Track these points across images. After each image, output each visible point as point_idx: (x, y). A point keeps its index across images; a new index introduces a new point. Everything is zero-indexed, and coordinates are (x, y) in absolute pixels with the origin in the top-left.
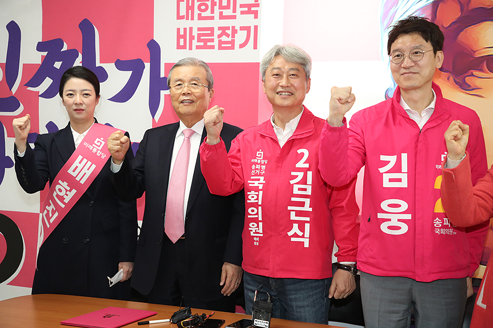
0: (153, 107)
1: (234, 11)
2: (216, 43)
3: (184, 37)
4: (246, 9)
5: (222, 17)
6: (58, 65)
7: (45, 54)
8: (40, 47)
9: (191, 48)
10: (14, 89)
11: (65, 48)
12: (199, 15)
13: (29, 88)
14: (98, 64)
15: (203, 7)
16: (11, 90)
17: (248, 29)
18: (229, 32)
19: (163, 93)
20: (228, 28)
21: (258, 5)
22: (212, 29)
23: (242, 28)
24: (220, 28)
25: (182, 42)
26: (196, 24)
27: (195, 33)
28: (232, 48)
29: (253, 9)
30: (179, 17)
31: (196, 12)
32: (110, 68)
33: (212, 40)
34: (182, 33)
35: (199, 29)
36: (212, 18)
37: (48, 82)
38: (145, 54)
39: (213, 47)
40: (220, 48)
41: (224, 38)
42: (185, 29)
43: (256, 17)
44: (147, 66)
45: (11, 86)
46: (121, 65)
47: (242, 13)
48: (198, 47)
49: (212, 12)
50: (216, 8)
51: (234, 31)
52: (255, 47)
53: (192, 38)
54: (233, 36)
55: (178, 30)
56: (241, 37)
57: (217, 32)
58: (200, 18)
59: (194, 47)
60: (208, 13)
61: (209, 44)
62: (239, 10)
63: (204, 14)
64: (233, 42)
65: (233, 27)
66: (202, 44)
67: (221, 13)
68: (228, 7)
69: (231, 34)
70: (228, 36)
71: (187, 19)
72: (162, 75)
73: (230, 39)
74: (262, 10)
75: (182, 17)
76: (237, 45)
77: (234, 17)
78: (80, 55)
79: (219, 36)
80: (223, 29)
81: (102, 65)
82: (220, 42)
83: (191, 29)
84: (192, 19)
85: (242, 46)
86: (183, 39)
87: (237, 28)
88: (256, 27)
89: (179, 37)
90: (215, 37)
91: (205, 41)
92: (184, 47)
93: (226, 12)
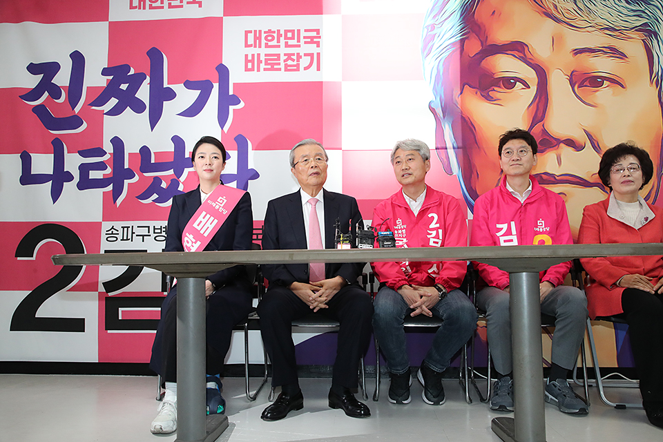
0: (222, 119)
1: (299, 41)
2: (282, 66)
3: (252, 61)
4: (309, 40)
5: (287, 45)
6: (124, 87)
7: (111, 77)
8: (105, 72)
9: (258, 70)
10: (77, 109)
11: (132, 72)
12: (266, 44)
13: (93, 108)
14: (166, 85)
15: (270, 38)
16: (73, 109)
17: (311, 55)
18: (295, 57)
19: (231, 108)
20: (294, 55)
21: (320, 37)
22: (278, 55)
23: (305, 55)
24: (285, 55)
25: (250, 65)
26: (263, 51)
27: (263, 58)
28: (298, 70)
29: (315, 40)
30: (247, 45)
31: (264, 41)
32: (179, 88)
33: (279, 64)
34: (250, 58)
35: (266, 55)
36: (279, 46)
37: (113, 102)
38: (214, 76)
39: (280, 69)
40: (286, 70)
41: (290, 62)
42: (253, 55)
43: (318, 46)
44: (216, 86)
45: (74, 105)
46: (189, 85)
47: (306, 43)
48: (265, 69)
49: (278, 41)
50: (282, 39)
51: (299, 57)
52: (318, 69)
53: (260, 62)
54: (298, 61)
55: (246, 56)
56: (305, 61)
57: (283, 58)
58: (267, 46)
59: (262, 69)
60: (274, 43)
61: (275, 67)
62: (302, 40)
63: (270, 43)
64: (298, 66)
65: (298, 54)
66: (270, 67)
67: (286, 43)
68: (293, 38)
69: (296, 59)
70: (293, 60)
71: (255, 47)
72: (231, 93)
73: (295, 63)
74: (323, 41)
75: (251, 46)
76: (302, 68)
77: (299, 46)
78: (148, 78)
79: (285, 61)
80: (289, 56)
81: (170, 86)
82: (286, 66)
83: (259, 55)
84: (260, 47)
85: (306, 69)
86: (250, 64)
87: (302, 54)
88: (318, 54)
89: (247, 61)
90: (282, 61)
91: (272, 65)
92: (252, 69)
93: (291, 42)
